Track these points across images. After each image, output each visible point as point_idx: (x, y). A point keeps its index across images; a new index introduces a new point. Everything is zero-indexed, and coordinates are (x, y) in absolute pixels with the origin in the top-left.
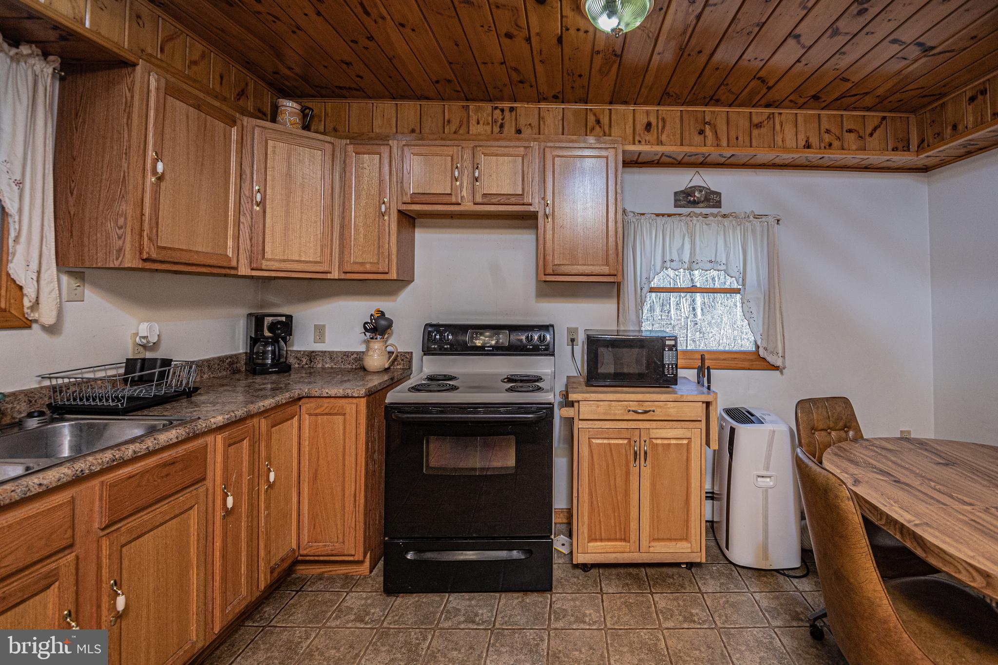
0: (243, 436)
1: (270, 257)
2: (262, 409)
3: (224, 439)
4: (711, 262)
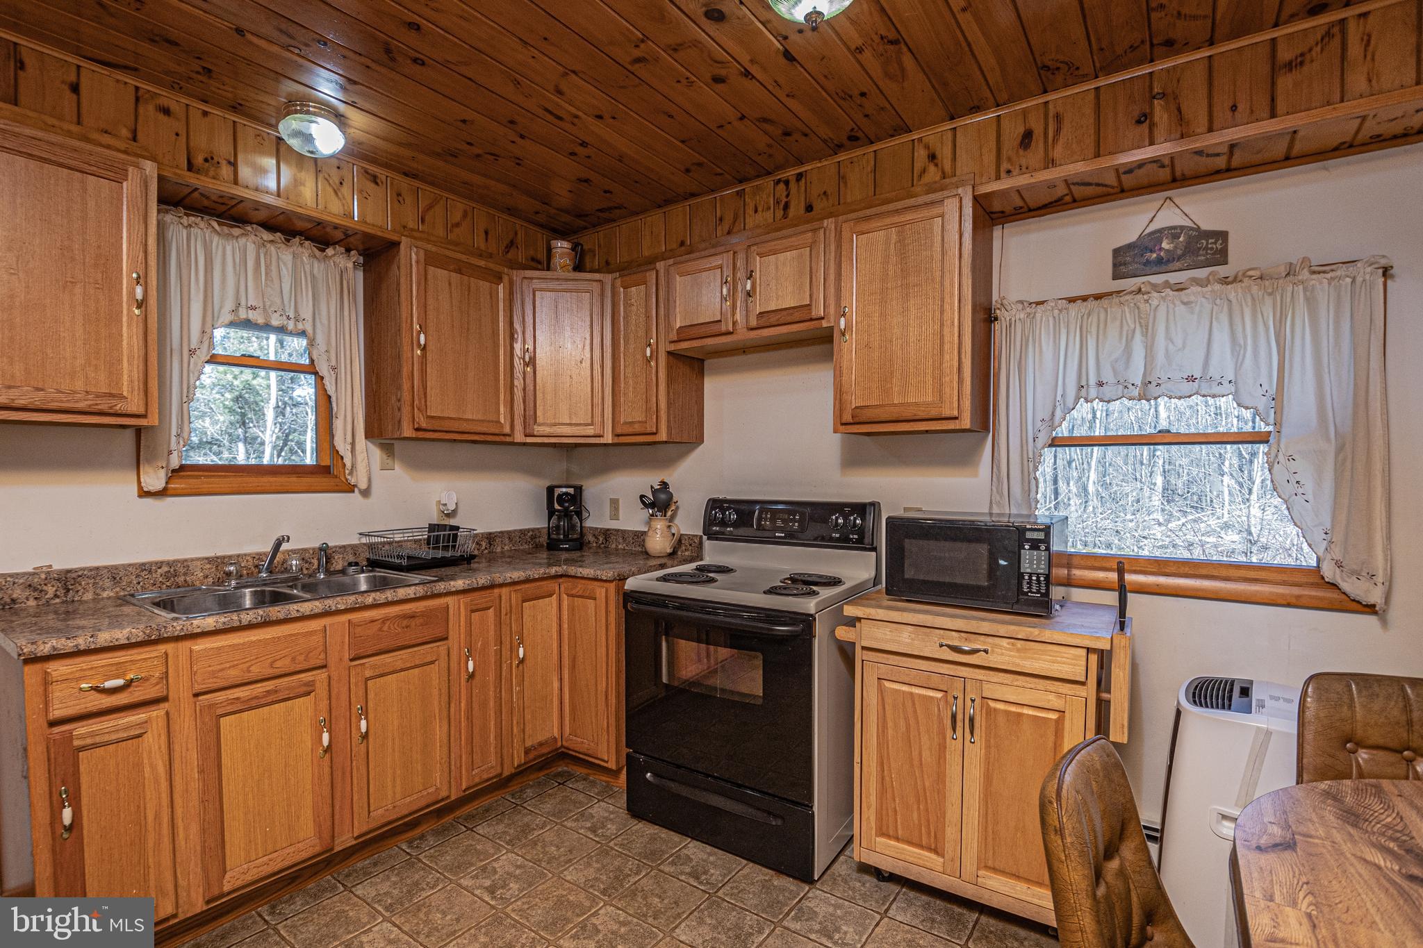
0: (490, 604)
1: (541, 422)
2: (509, 581)
3: (466, 605)
4: (1191, 379)
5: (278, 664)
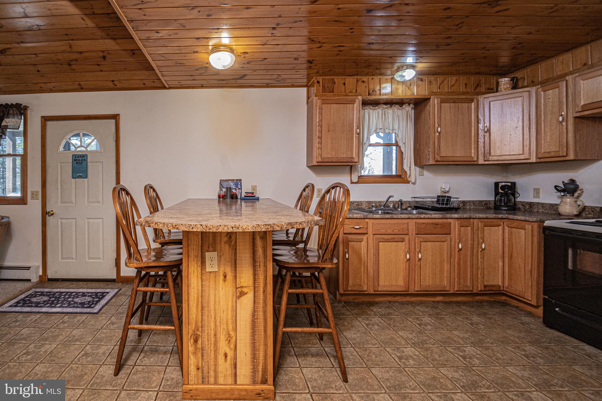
0: (468, 225)
1: (493, 154)
2: (478, 217)
3: (458, 224)
5: (394, 231)
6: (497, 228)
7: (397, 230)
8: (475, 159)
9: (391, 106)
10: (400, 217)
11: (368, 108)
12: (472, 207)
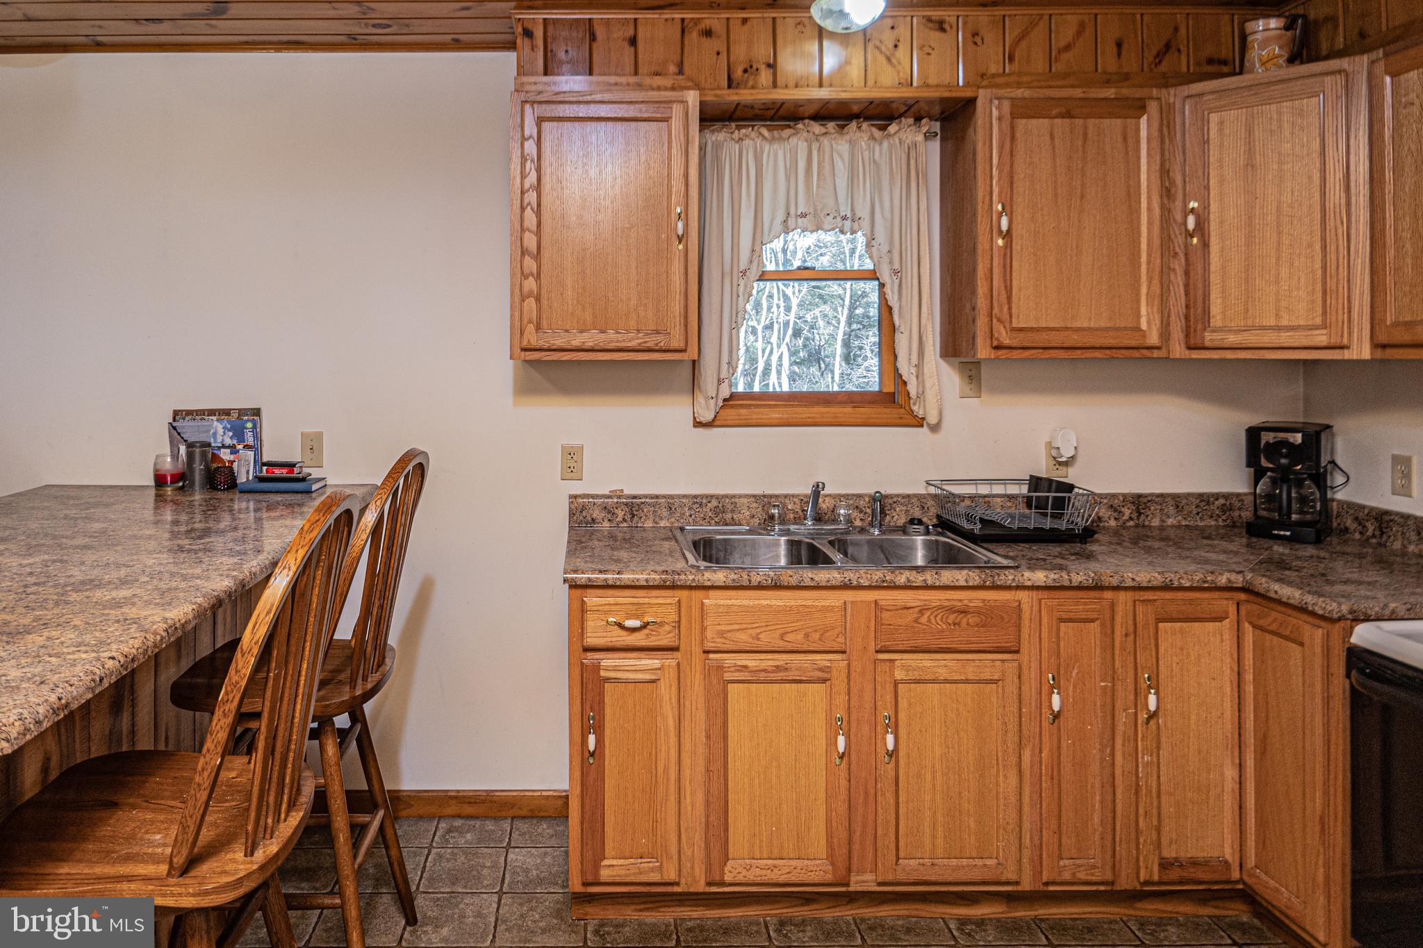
0: (1091, 615)
1: (1219, 324)
3: (1052, 610)
5: (790, 637)
6: (1211, 626)
7: (800, 636)
8: (1154, 339)
9: (842, 127)
10: (808, 583)
11: (753, 135)
12: (1170, 521)
